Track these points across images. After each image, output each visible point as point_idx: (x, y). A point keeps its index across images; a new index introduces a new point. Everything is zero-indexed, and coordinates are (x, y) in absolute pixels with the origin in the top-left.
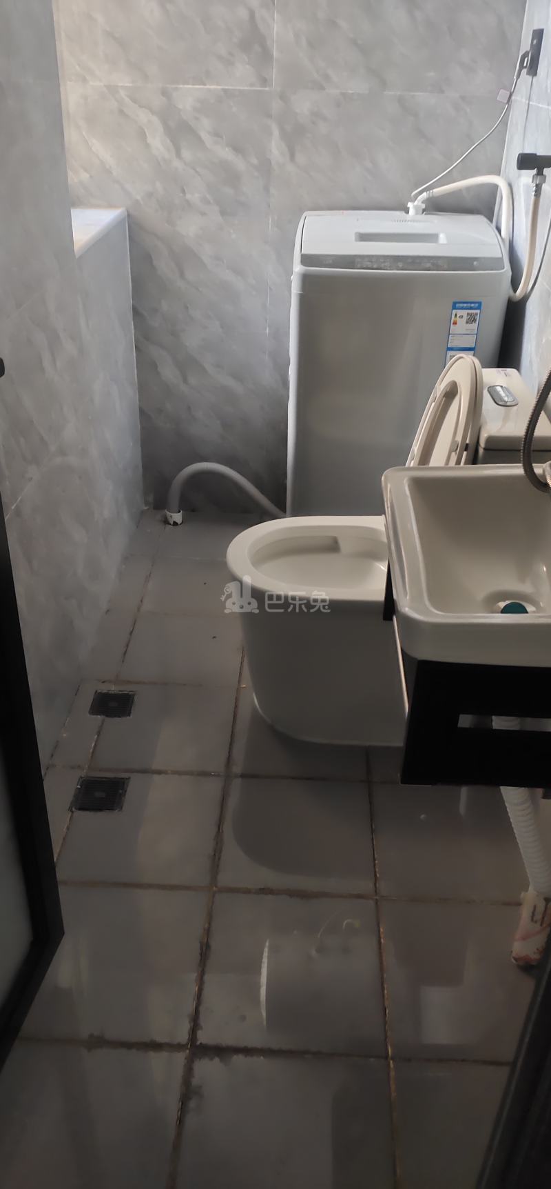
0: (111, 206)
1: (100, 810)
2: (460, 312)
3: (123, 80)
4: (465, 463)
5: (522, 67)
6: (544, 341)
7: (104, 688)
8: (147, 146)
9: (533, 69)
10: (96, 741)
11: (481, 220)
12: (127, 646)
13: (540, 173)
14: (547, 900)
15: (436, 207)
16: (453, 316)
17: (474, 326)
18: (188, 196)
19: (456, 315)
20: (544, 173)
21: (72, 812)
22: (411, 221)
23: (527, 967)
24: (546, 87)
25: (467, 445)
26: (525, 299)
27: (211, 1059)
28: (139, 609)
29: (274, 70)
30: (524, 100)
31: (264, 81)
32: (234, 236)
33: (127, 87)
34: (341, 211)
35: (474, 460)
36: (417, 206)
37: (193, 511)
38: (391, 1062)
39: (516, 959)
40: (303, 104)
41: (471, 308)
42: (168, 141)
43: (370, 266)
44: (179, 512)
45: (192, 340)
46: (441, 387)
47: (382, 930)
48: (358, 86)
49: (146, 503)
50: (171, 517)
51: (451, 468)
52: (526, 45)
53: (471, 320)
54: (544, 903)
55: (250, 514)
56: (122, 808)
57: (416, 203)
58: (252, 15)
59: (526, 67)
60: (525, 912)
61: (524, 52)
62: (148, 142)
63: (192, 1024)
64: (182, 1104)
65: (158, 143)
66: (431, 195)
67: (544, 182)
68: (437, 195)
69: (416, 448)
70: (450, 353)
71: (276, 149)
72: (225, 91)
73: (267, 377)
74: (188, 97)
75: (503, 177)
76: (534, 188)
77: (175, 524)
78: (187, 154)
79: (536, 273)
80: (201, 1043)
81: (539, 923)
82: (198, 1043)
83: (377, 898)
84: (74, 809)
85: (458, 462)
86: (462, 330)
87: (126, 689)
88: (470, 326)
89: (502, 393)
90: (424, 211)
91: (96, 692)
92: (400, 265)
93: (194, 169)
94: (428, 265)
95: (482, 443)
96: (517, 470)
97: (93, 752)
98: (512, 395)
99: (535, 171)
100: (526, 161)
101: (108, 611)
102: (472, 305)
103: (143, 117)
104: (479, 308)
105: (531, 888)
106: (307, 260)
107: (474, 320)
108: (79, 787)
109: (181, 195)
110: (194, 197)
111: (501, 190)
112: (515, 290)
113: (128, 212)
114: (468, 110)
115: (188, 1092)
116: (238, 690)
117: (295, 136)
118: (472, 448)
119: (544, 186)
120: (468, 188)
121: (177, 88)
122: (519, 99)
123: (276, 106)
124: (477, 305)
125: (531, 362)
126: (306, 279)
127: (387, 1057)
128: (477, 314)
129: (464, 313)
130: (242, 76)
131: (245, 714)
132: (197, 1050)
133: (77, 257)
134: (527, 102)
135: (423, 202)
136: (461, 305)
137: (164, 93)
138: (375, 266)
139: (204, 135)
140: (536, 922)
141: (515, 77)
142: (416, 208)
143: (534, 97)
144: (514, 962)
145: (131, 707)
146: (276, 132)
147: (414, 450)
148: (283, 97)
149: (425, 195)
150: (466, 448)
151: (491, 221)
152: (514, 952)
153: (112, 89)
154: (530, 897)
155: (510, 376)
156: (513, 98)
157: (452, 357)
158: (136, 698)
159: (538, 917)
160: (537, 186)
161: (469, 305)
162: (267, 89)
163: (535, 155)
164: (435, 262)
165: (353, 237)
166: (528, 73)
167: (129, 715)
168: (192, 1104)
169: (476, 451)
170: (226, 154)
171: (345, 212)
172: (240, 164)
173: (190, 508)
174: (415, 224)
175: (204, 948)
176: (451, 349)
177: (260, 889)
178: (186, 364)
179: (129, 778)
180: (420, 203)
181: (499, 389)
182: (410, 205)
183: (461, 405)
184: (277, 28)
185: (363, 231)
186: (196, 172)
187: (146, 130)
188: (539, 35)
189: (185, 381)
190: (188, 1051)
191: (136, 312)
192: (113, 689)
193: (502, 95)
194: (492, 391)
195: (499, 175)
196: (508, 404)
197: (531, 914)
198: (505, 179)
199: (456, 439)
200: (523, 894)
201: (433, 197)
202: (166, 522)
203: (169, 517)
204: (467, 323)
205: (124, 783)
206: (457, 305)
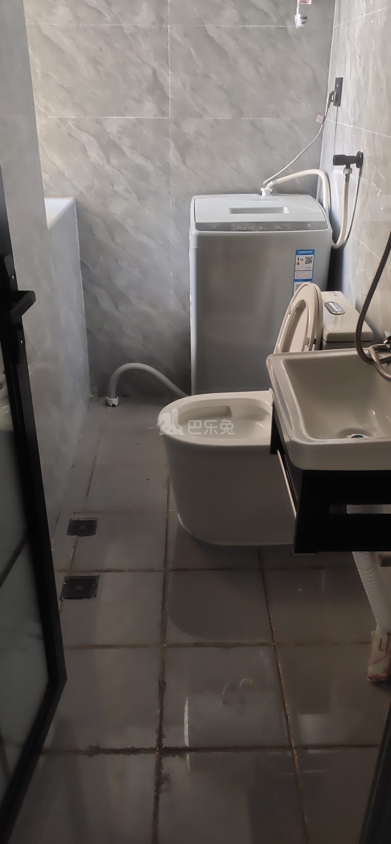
0: (64, 196)
1: (81, 598)
2: (301, 257)
3: (70, 115)
4: (315, 350)
5: (330, 101)
6: (357, 273)
7: (76, 517)
8: (88, 156)
9: (338, 102)
10: (74, 553)
11: (308, 198)
12: (89, 488)
13: (348, 167)
14: (389, 634)
15: (279, 190)
16: (297, 259)
17: (311, 265)
18: (116, 188)
19: (298, 258)
20: (351, 167)
21: (62, 600)
22: (264, 200)
23: (378, 682)
24: (347, 113)
25: (315, 340)
26: (342, 247)
27: (174, 756)
28: (94, 464)
29: (170, 106)
30: (333, 121)
31: (163, 113)
32: (147, 213)
33: (73, 119)
34: (218, 195)
35: (321, 348)
36: (267, 190)
37: (125, 397)
38: (294, 750)
39: (369, 678)
40: (190, 127)
41: (308, 254)
42: (101, 153)
43: (241, 229)
44: (116, 397)
45: (121, 281)
46: (294, 304)
47: (279, 665)
48: (225, 115)
49: (93, 393)
50: (111, 401)
51: (306, 353)
52: (332, 87)
53: (308, 261)
54: (387, 636)
55: (164, 397)
56: (96, 596)
57: (266, 188)
58: (154, 72)
59: (333, 101)
60: (375, 645)
61: (331, 92)
62: (88, 154)
63: (158, 734)
64: (157, 787)
65: (95, 154)
66: (275, 183)
67: (351, 173)
68: (280, 183)
69: (279, 345)
70: (296, 283)
71: (172, 156)
72: (138, 119)
73: (173, 304)
74: (113, 124)
75: (321, 170)
76: (345, 177)
77: (114, 406)
78: (114, 161)
79: (349, 230)
80: (166, 747)
81: (384, 651)
82: (164, 747)
83: (275, 644)
84: (63, 598)
85: (311, 349)
86: (303, 267)
87: (91, 517)
88: (308, 265)
89: (334, 307)
90: (271, 193)
91: (70, 520)
92: (261, 228)
93: (120, 171)
94: (278, 227)
95: (325, 338)
96: (354, 352)
97: (72, 560)
98: (341, 308)
99: (345, 166)
100: (339, 160)
101: (73, 466)
102: (309, 252)
103: (85, 138)
104: (313, 253)
105: (378, 628)
106: (199, 226)
107: (311, 262)
108: (65, 584)
109: (111, 187)
110: (119, 188)
111: (321, 178)
112: (335, 242)
113: (76, 199)
114: (297, 128)
115: (160, 779)
116: (168, 512)
117: (184, 149)
118: (318, 342)
119: (351, 175)
120: (299, 178)
121: (106, 119)
122: (331, 120)
123: (172, 128)
124: (312, 251)
125: (349, 286)
126: (200, 240)
127: (290, 747)
128: (312, 257)
129: (304, 257)
130: (149, 109)
131: (173, 530)
132: (164, 752)
133: (49, 229)
134: (335, 122)
135: (270, 188)
136: (302, 252)
137: (98, 122)
138: (244, 229)
139: (125, 149)
140: (382, 650)
141: (326, 107)
142: (266, 191)
143: (340, 119)
144: (369, 680)
145: (95, 529)
146: (172, 146)
147: (277, 347)
148: (176, 123)
149: (271, 183)
150: (315, 342)
151: (315, 199)
152: (368, 673)
153: (62, 121)
154: (378, 633)
155: (337, 295)
156: (326, 120)
157: (298, 286)
158: (98, 522)
159: (384, 647)
160: (346, 175)
161: (306, 252)
162: (166, 118)
163: (345, 155)
164: (283, 225)
165: (228, 211)
166: (335, 105)
167: (94, 534)
168: (164, 786)
169: (321, 343)
170: (140, 160)
171: (220, 195)
172: (149, 167)
173: (122, 394)
174: (265, 201)
175: (161, 685)
176: (297, 280)
177: (196, 643)
178: (118, 298)
179: (99, 576)
180: (269, 189)
181: (331, 304)
182: (262, 189)
183: (308, 314)
184: (172, 80)
185: (234, 207)
186: (121, 172)
187: (87, 147)
188: (340, 81)
189: (117, 308)
190: (157, 752)
191: (83, 264)
192: (82, 517)
193: (319, 119)
194: (327, 305)
195: (319, 169)
196: (339, 313)
197: (379, 645)
198: (323, 171)
199: (307, 337)
200: (372, 632)
201: (277, 184)
202: (107, 405)
203: (109, 402)
204: (306, 263)
205: (95, 580)
206: (299, 252)
